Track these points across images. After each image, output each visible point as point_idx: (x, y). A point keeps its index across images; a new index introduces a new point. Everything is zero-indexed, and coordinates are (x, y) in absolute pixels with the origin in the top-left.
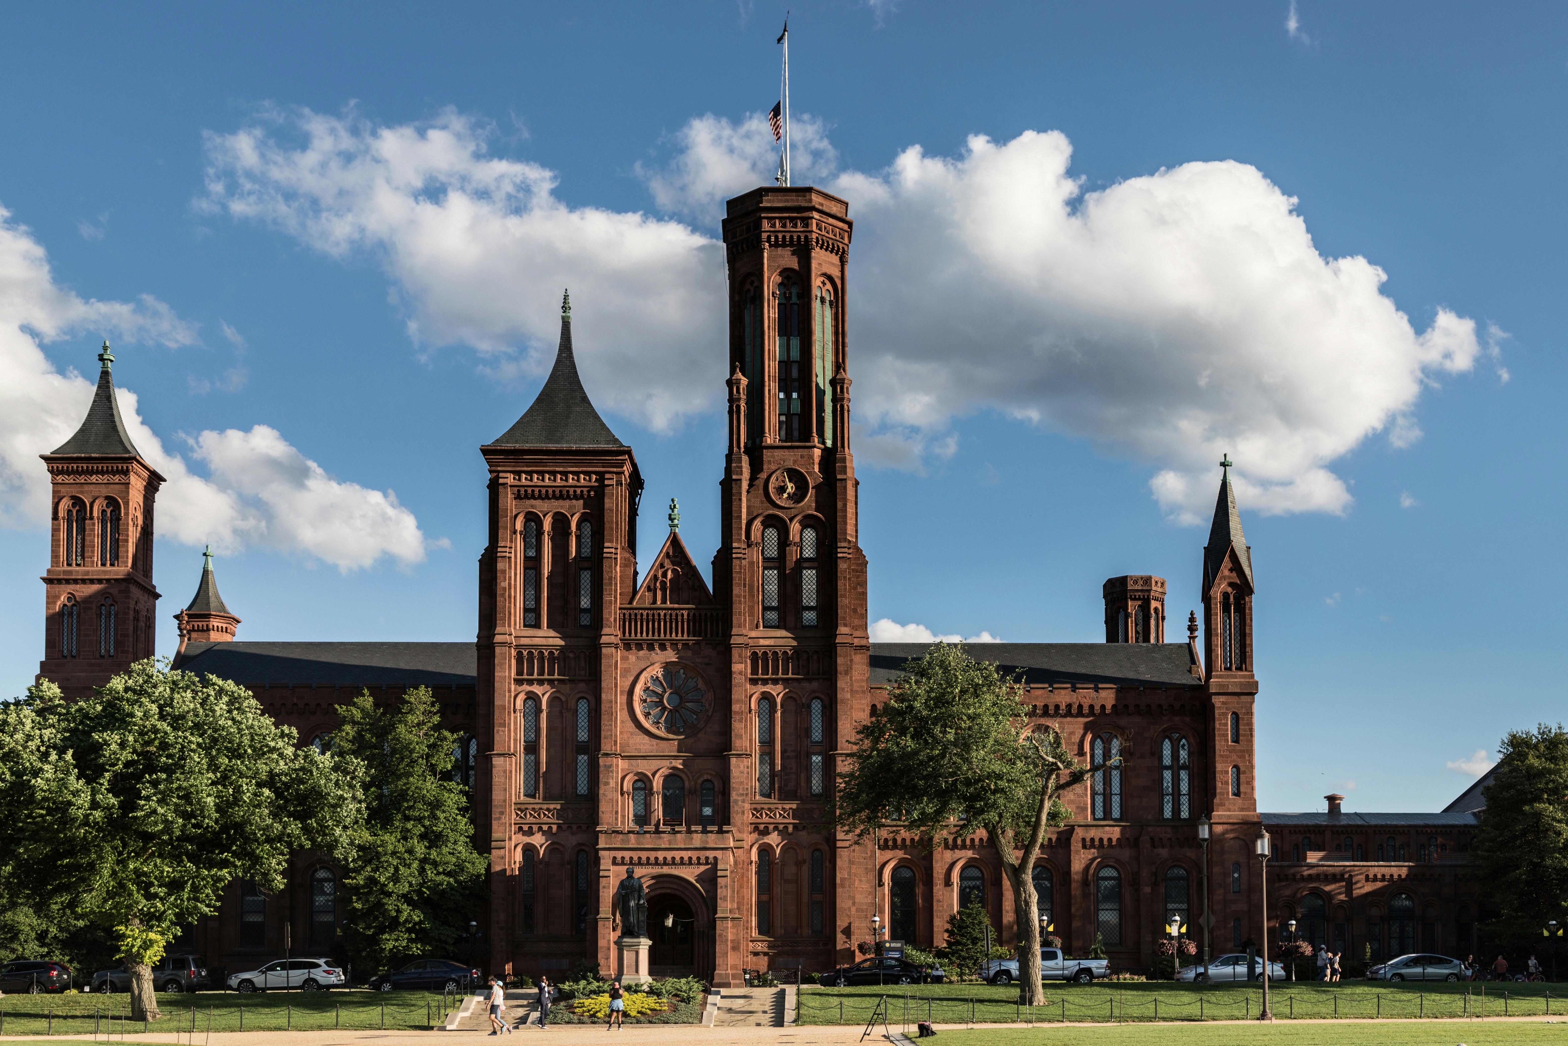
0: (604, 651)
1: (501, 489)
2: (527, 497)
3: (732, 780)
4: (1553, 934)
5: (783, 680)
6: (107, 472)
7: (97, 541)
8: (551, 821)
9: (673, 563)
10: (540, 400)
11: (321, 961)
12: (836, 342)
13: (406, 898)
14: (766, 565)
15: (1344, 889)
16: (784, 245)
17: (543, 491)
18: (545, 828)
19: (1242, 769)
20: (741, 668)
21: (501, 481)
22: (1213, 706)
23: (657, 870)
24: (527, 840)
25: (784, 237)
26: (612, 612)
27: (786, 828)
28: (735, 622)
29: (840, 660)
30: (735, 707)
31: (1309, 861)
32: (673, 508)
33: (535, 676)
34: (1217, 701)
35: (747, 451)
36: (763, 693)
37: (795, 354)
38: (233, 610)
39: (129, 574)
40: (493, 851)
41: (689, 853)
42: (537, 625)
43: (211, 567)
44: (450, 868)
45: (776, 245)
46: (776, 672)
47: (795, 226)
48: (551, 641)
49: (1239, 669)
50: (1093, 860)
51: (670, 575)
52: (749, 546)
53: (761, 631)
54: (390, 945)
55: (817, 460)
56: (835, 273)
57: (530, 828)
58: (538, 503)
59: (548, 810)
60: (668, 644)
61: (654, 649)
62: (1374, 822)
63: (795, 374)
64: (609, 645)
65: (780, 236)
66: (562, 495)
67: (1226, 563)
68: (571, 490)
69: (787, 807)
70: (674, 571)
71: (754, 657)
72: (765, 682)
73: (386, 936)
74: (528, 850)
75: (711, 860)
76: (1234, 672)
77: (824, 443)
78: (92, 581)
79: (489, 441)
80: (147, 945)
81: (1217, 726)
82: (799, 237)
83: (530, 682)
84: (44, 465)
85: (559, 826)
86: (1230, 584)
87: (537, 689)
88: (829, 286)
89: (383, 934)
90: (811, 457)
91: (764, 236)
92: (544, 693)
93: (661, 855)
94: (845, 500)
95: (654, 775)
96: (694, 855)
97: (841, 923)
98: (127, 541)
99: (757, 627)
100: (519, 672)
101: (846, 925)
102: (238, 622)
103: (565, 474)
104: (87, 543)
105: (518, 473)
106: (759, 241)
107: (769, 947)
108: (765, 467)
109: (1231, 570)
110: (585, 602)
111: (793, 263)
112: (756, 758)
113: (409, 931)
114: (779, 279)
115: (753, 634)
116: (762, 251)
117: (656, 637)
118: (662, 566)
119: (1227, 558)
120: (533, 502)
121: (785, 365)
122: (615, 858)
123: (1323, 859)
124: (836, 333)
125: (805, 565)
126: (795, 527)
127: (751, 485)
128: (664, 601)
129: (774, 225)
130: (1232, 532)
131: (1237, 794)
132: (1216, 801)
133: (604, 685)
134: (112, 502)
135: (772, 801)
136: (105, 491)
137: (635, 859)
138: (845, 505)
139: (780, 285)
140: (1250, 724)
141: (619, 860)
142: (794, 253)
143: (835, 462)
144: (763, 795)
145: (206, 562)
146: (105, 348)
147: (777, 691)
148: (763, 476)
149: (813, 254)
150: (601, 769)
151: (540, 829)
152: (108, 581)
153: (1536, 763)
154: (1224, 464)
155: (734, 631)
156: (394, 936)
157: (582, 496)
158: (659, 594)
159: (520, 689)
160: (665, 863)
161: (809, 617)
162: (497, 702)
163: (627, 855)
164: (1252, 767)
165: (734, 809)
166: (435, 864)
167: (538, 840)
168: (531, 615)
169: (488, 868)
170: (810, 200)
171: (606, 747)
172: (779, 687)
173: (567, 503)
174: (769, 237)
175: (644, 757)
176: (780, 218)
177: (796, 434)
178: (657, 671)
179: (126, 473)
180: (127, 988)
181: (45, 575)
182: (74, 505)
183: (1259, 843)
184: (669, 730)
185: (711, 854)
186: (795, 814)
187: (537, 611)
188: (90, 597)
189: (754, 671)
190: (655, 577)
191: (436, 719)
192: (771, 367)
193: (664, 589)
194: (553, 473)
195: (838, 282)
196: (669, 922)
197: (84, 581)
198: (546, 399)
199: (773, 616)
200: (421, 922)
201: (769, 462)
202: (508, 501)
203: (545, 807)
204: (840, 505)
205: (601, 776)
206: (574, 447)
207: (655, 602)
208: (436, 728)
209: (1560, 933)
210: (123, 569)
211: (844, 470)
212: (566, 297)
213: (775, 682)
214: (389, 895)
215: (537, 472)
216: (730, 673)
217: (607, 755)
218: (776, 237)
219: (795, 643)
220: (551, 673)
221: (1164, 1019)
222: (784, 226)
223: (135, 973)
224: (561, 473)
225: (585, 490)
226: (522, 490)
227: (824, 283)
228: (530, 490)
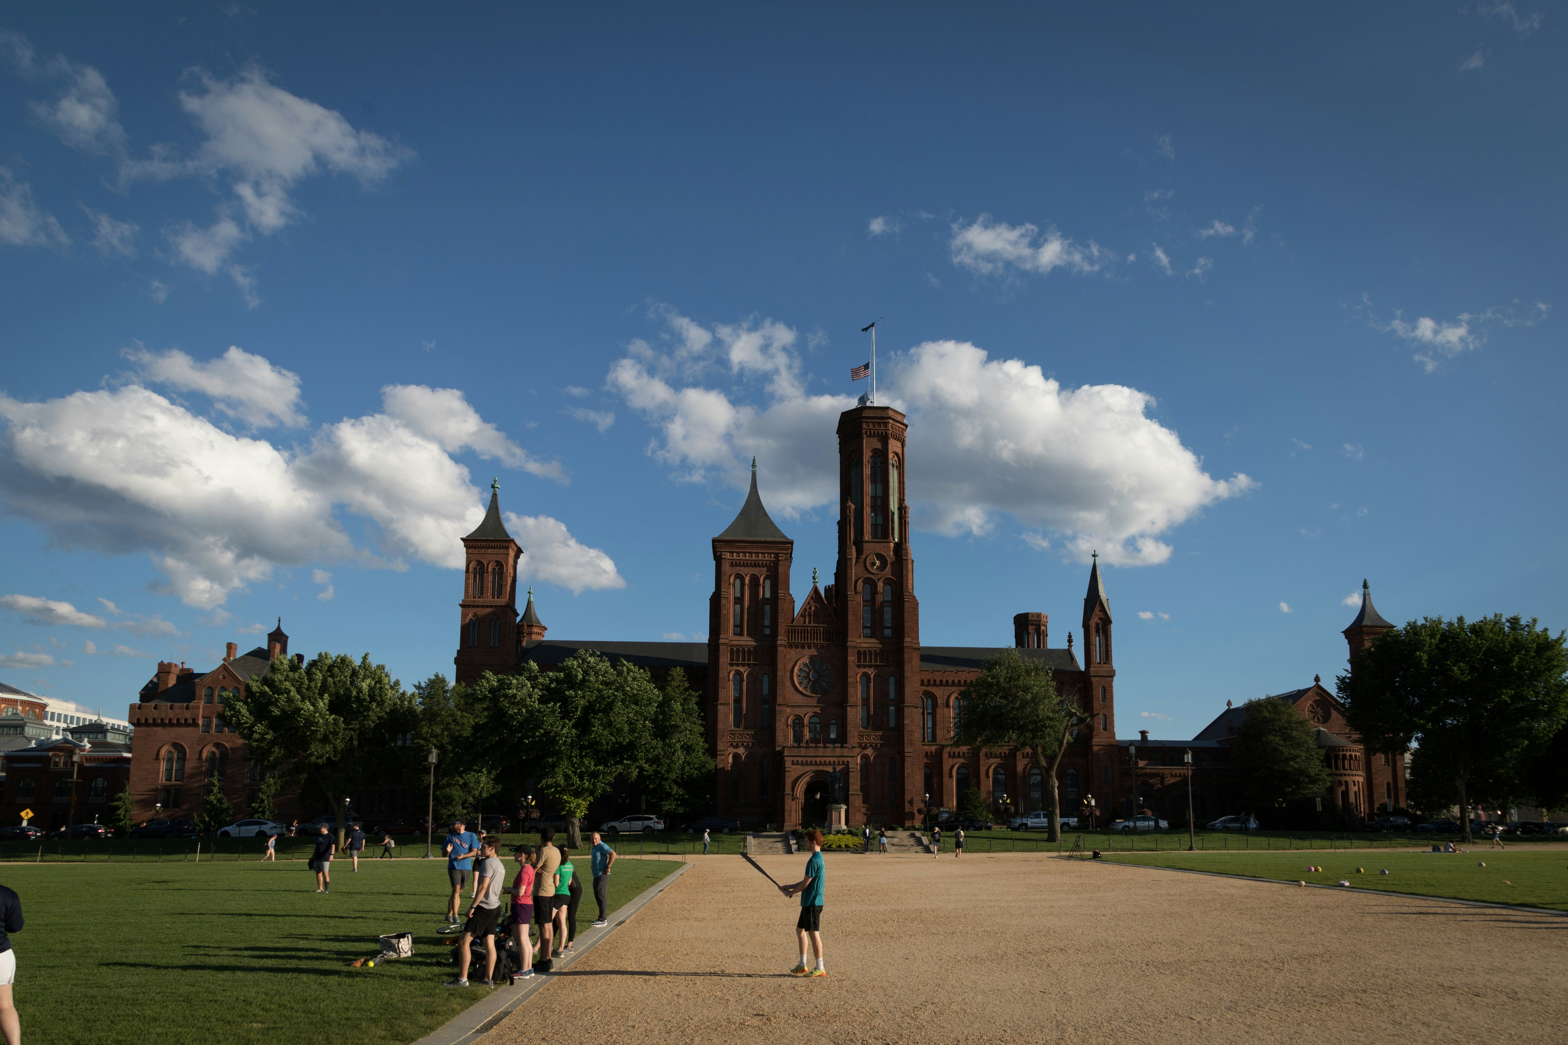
0: (779, 648)
1: (723, 561)
2: (736, 565)
3: (849, 719)
4: (1280, 805)
5: (875, 665)
6: (497, 548)
7: (490, 585)
8: (747, 740)
9: (815, 602)
10: (741, 514)
11: (653, 816)
12: (899, 487)
13: (675, 782)
14: (865, 604)
15: (1159, 782)
16: (874, 436)
17: (745, 562)
18: (745, 744)
19: (1108, 716)
20: (852, 658)
21: (723, 557)
22: (1091, 683)
23: (816, 768)
24: (735, 751)
25: (874, 432)
26: (782, 629)
27: (876, 745)
28: (849, 634)
29: (906, 656)
30: (850, 680)
31: (1140, 766)
32: (815, 573)
33: (740, 662)
34: (1094, 680)
35: (855, 544)
36: (864, 672)
37: (880, 493)
38: (543, 623)
39: (507, 603)
40: (718, 757)
41: (834, 759)
42: (741, 634)
43: (532, 600)
44: (697, 766)
45: (870, 436)
46: (870, 661)
47: (880, 426)
48: (749, 643)
49: (1105, 663)
50: (1027, 765)
51: (813, 607)
52: (856, 593)
53: (862, 640)
54: (666, 808)
55: (892, 549)
56: (899, 451)
57: (737, 744)
58: (742, 568)
59: (747, 734)
60: (812, 645)
61: (804, 648)
62: (1168, 745)
63: (879, 502)
64: (781, 645)
65: (872, 431)
66: (755, 565)
67: (1098, 608)
68: (761, 562)
69: (877, 734)
70: (815, 606)
71: (859, 653)
72: (865, 666)
73: (664, 803)
74: (736, 756)
75: (845, 762)
76: (1102, 665)
77: (894, 540)
78: (487, 606)
79: (716, 534)
80: (578, 806)
81: (1094, 693)
82: (882, 432)
83: (738, 665)
84: (462, 543)
85: (753, 743)
86: (1100, 619)
87: (741, 669)
88: (896, 458)
89: (663, 801)
90: (889, 547)
91: (864, 431)
92: (745, 671)
93: (818, 760)
94: (907, 570)
95: (805, 716)
96: (836, 760)
97: (907, 798)
98: (507, 585)
99: (860, 637)
100: (732, 660)
101: (910, 798)
102: (546, 629)
103: (757, 553)
104: (484, 586)
105: (732, 553)
106: (861, 434)
107: (867, 810)
108: (864, 552)
109: (1100, 611)
110: (767, 622)
111: (879, 446)
112: (859, 708)
113: (676, 800)
114: (871, 454)
115: (858, 641)
116: (862, 439)
117: (806, 642)
118: (809, 603)
119: (1098, 605)
120: (739, 568)
121: (874, 498)
122: (793, 761)
123: (1147, 765)
124: (899, 483)
125: (885, 604)
126: (880, 585)
127: (857, 562)
128: (810, 622)
129: (869, 426)
130: (1100, 591)
131: (1105, 729)
132: (1094, 733)
133: (778, 667)
134: (499, 564)
135: (869, 731)
136: (496, 558)
137: (804, 761)
138: (907, 573)
139: (871, 457)
140: (1111, 693)
141: (795, 762)
142: (879, 441)
143: (901, 550)
144: (863, 727)
145: (530, 597)
146: (495, 481)
147: (871, 672)
148: (863, 557)
149: (889, 442)
150: (777, 712)
151: (743, 745)
152: (496, 606)
153: (1267, 714)
154: (1094, 556)
155: (849, 639)
156: (668, 803)
157: (766, 565)
158: (807, 618)
159: (732, 668)
160: (821, 764)
161: (888, 632)
162: (721, 675)
163: (800, 759)
164: (1113, 715)
165: (849, 735)
166: (689, 763)
167: (741, 751)
168: (739, 629)
169: (716, 766)
170: (888, 414)
171: (780, 700)
172: (872, 670)
173: (758, 569)
174: (866, 432)
175: (799, 706)
176: (872, 422)
177: (880, 535)
178: (806, 660)
179: (507, 548)
180: (566, 830)
181: (461, 603)
182: (478, 565)
183: (1186, 756)
184: (812, 692)
185: (845, 759)
186: (881, 738)
187: (741, 626)
188: (486, 615)
189: (859, 661)
190: (805, 609)
191: (687, 685)
192: (867, 500)
193: (810, 616)
194: (751, 553)
195: (901, 456)
196: (818, 796)
197: (482, 606)
198: (744, 513)
199: (868, 631)
200: (683, 795)
201: (867, 550)
202: (726, 566)
203: (746, 733)
204: (904, 573)
205: (777, 716)
206: (763, 539)
207: (805, 623)
208: (686, 689)
209: (1284, 805)
210: (503, 600)
211: (907, 554)
212: (754, 460)
213: (870, 666)
214: (666, 779)
215: (742, 552)
216: (847, 661)
217: (780, 705)
218: (870, 432)
219: (881, 646)
220: (749, 660)
221: (1137, 850)
222: (874, 426)
223: (571, 822)
224: (755, 553)
225: (768, 562)
226: (734, 562)
227: (894, 457)
228: (738, 562)
